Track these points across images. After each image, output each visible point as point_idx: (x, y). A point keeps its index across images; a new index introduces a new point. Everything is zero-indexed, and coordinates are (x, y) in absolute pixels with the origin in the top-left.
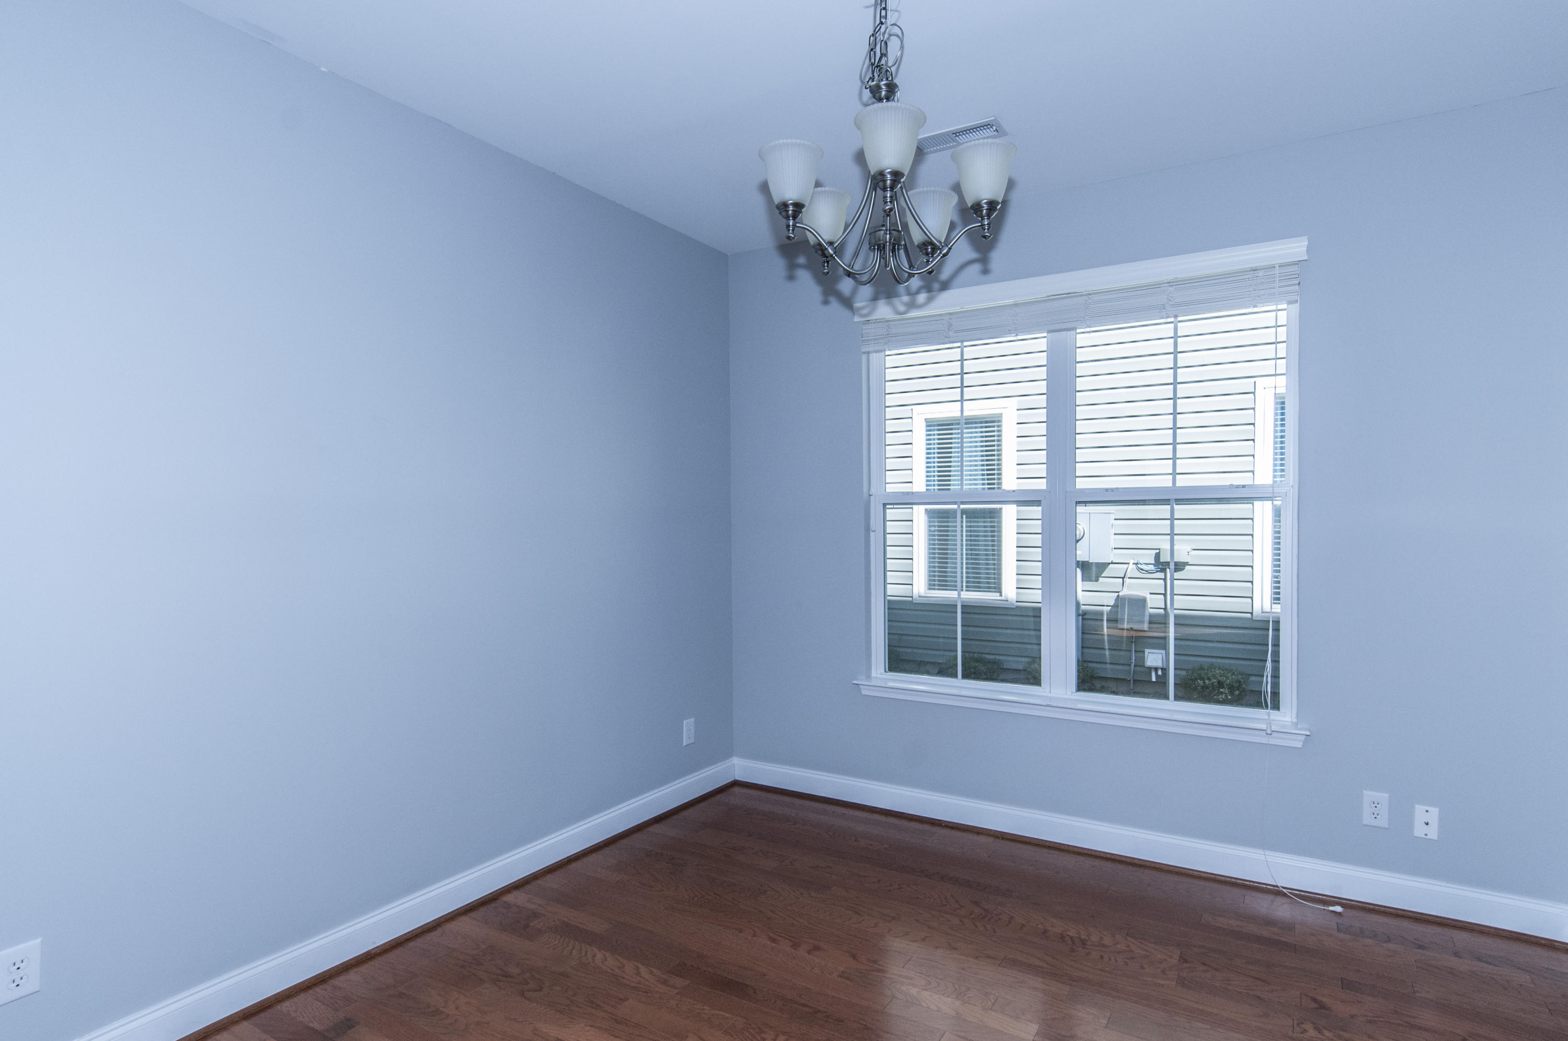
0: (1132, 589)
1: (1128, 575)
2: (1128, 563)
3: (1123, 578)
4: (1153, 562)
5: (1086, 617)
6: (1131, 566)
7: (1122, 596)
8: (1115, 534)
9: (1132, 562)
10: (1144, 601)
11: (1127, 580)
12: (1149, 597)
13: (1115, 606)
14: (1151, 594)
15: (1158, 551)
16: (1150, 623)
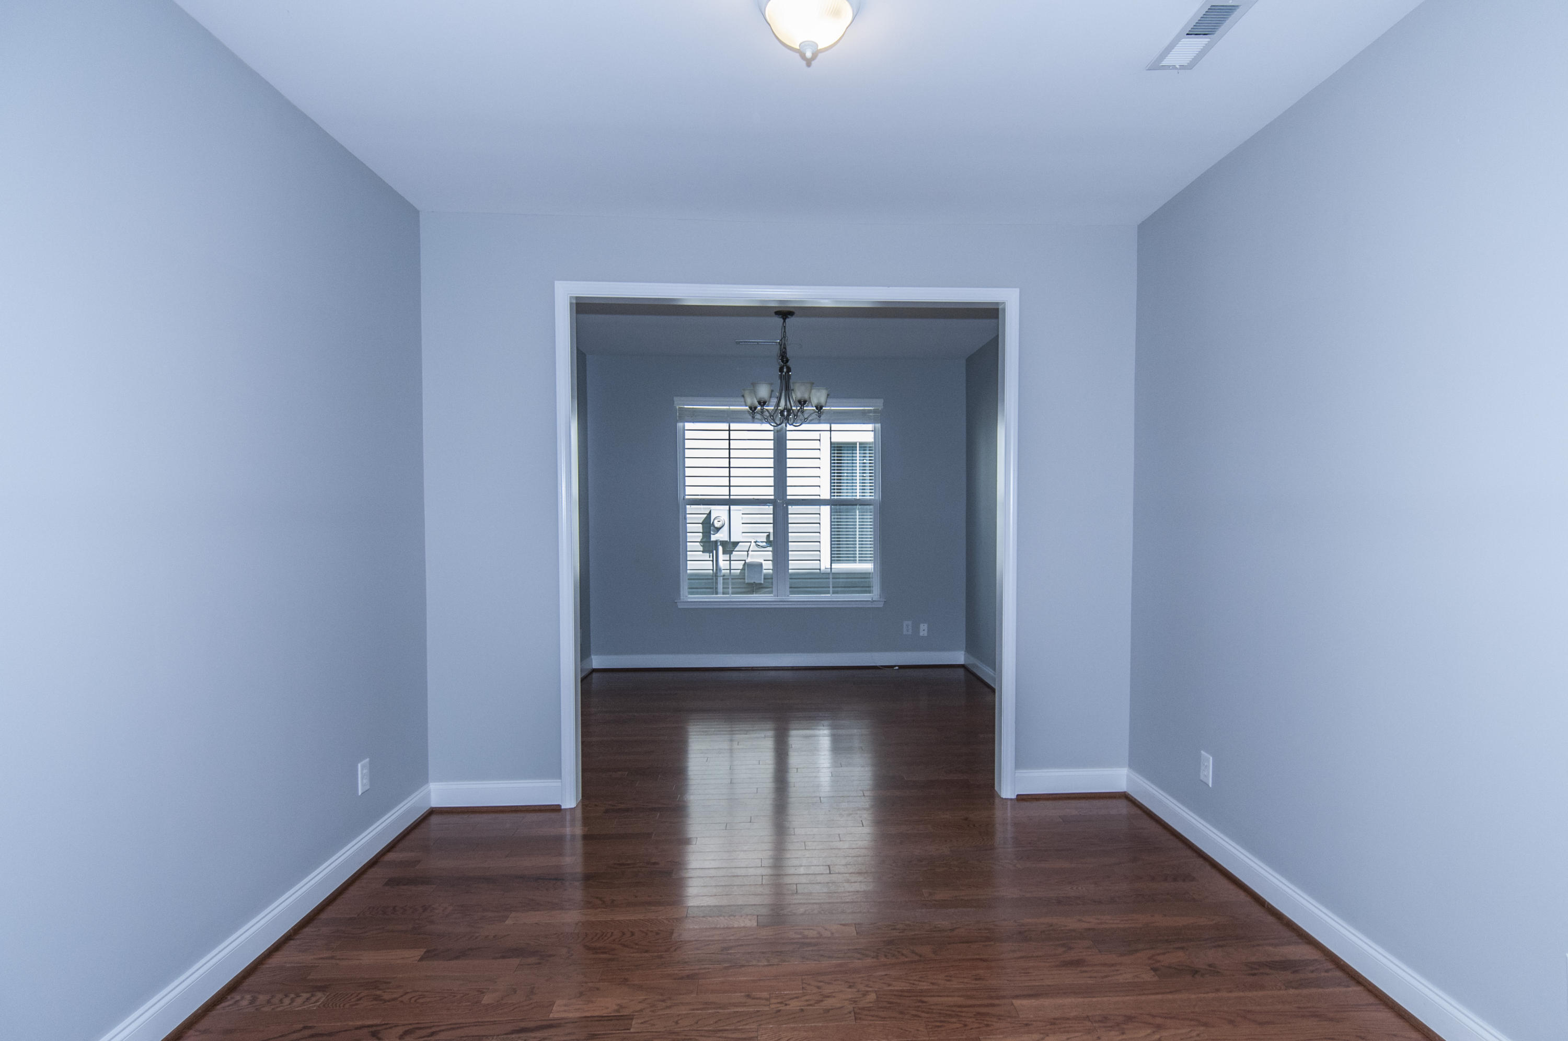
0: (754, 558)
1: (751, 549)
2: (751, 542)
3: (748, 551)
4: (765, 541)
5: (725, 577)
6: (753, 544)
7: (749, 562)
8: (743, 523)
9: (753, 541)
10: (761, 565)
11: (750, 553)
12: (764, 563)
13: (743, 569)
14: (764, 560)
15: (768, 534)
16: (764, 579)
